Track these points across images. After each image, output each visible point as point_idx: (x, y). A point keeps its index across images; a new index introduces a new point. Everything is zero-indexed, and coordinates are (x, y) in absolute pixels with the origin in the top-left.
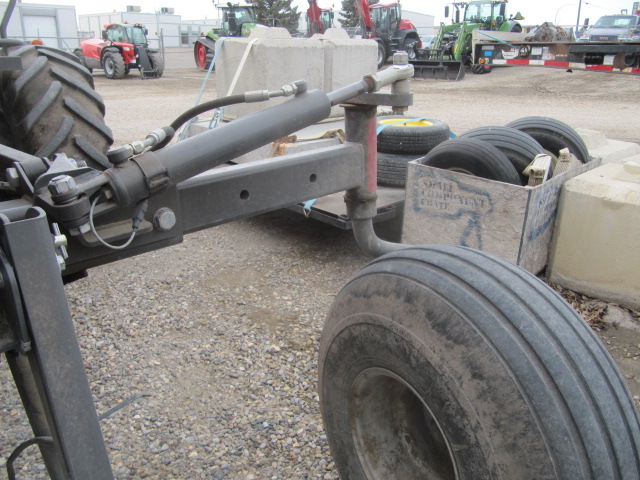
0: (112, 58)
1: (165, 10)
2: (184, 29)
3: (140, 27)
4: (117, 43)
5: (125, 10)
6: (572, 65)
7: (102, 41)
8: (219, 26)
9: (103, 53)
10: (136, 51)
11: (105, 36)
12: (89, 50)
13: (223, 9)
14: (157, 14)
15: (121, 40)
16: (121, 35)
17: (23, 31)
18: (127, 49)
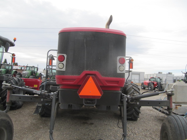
0: (151, 85)
1: (169, 73)
2: (175, 78)
3: (159, 78)
4: (153, 82)
5: (158, 73)
7: (149, 81)
8: (184, 78)
9: (149, 84)
10: (157, 84)
11: (150, 80)
12: (145, 83)
13: (185, 74)
14: (167, 74)
15: (154, 81)
16: (154, 80)
17: (131, 78)
18: (155, 83)
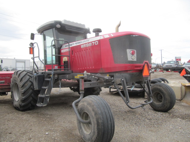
6: (164, 71)
